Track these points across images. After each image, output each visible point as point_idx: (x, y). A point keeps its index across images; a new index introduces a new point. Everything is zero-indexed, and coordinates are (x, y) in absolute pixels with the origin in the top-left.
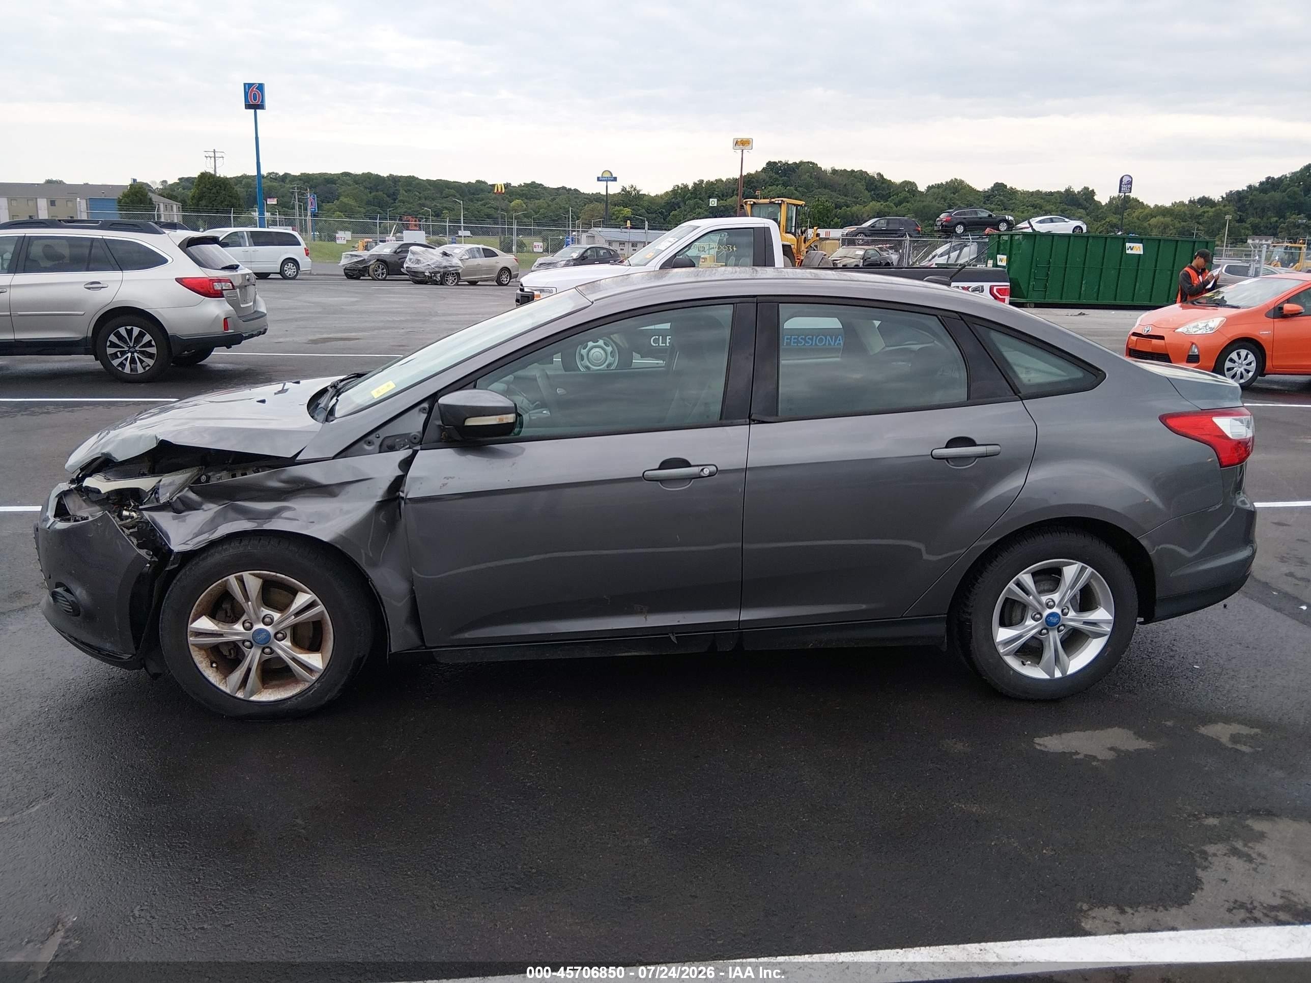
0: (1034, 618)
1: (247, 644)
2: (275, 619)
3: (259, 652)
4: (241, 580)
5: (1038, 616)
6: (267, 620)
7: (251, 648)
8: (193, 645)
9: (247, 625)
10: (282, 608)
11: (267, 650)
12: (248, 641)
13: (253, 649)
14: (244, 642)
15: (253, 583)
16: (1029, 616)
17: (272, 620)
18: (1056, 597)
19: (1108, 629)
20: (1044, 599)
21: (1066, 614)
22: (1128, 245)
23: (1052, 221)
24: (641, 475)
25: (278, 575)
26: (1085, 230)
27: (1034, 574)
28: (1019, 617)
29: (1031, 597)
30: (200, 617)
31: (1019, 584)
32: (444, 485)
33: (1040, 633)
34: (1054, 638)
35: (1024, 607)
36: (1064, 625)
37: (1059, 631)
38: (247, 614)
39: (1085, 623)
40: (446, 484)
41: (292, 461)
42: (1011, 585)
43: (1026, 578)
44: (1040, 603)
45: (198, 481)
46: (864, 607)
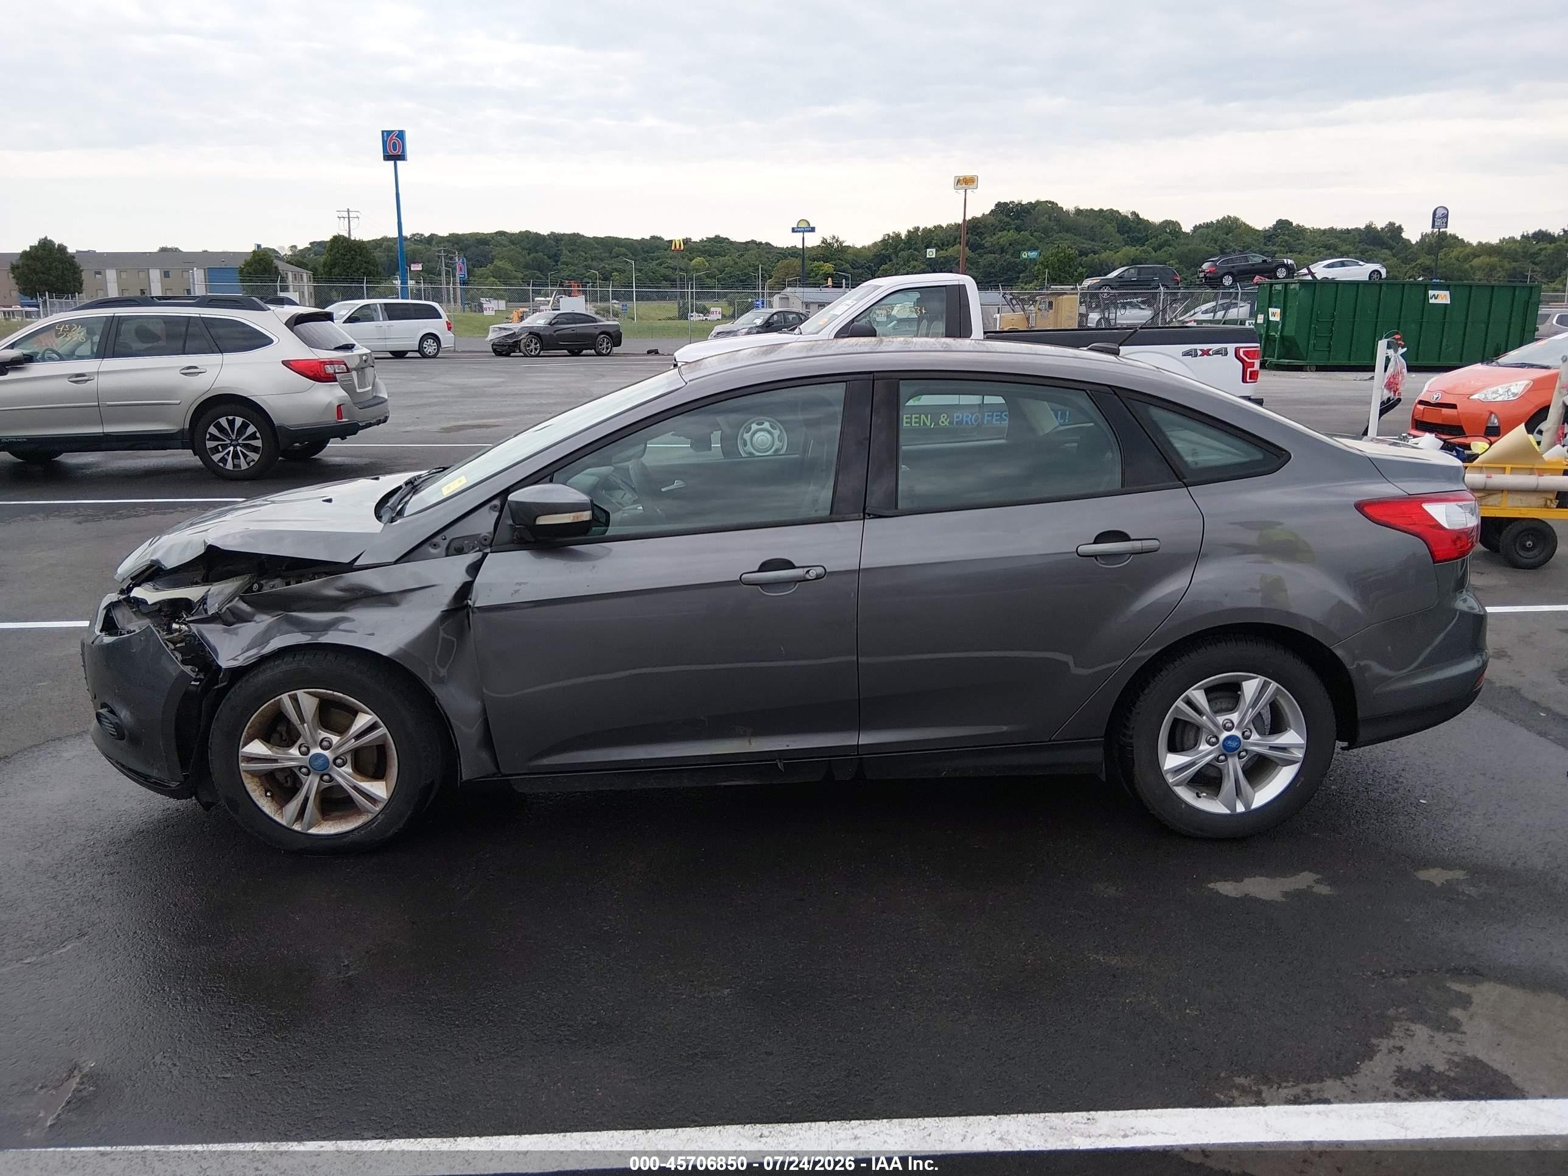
0: (1208, 743)
1: (304, 770)
2: (334, 743)
3: (317, 779)
4: (295, 699)
5: (1214, 740)
6: (325, 743)
7: (308, 774)
8: (245, 771)
9: (304, 749)
10: (341, 731)
11: (326, 778)
12: (306, 767)
13: (310, 776)
14: (301, 767)
15: (308, 702)
16: (1203, 740)
17: (331, 744)
18: (1235, 717)
19: (1299, 754)
20: (1221, 719)
21: (1248, 738)
22: (1431, 293)
23: (1343, 264)
24: (738, 579)
25: (335, 693)
26: (1384, 275)
27: (1209, 691)
28: (1192, 742)
29: (1204, 718)
30: (252, 740)
31: (1189, 702)
32: (516, 591)
33: (1217, 759)
34: (1234, 766)
35: (1198, 729)
36: (1246, 751)
37: (1240, 758)
38: (304, 738)
39: (1272, 748)
40: (518, 590)
41: (350, 567)
42: (1180, 703)
43: (1198, 695)
44: (1215, 724)
45: (250, 590)
46: (1005, 728)
